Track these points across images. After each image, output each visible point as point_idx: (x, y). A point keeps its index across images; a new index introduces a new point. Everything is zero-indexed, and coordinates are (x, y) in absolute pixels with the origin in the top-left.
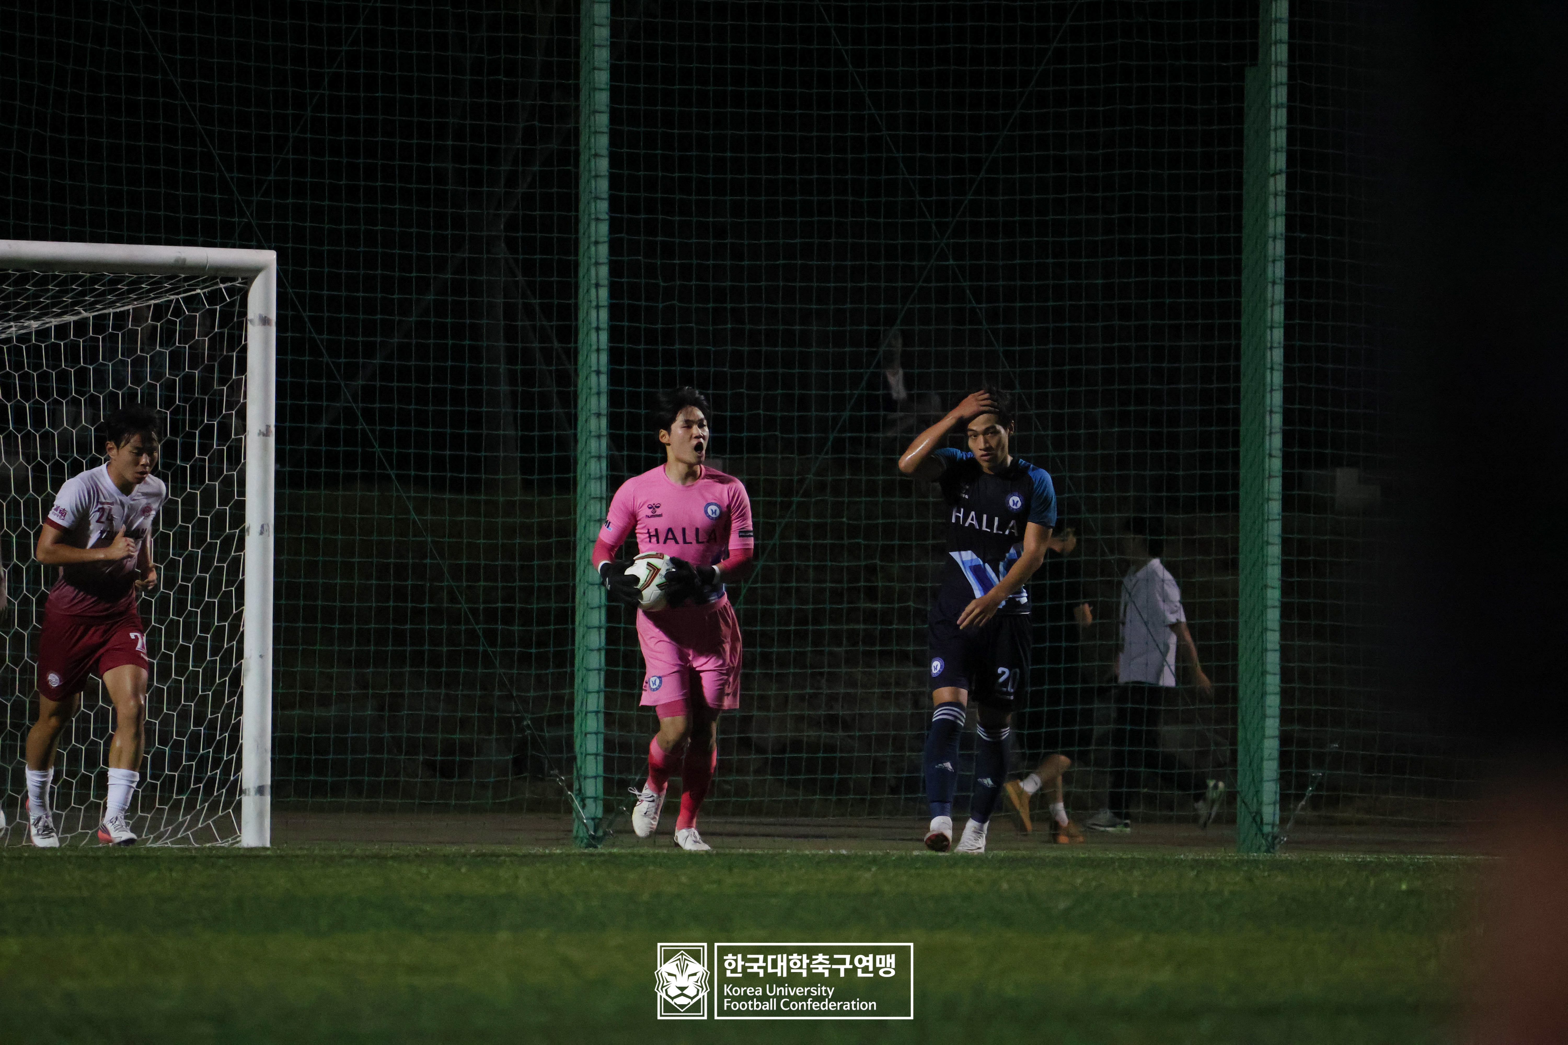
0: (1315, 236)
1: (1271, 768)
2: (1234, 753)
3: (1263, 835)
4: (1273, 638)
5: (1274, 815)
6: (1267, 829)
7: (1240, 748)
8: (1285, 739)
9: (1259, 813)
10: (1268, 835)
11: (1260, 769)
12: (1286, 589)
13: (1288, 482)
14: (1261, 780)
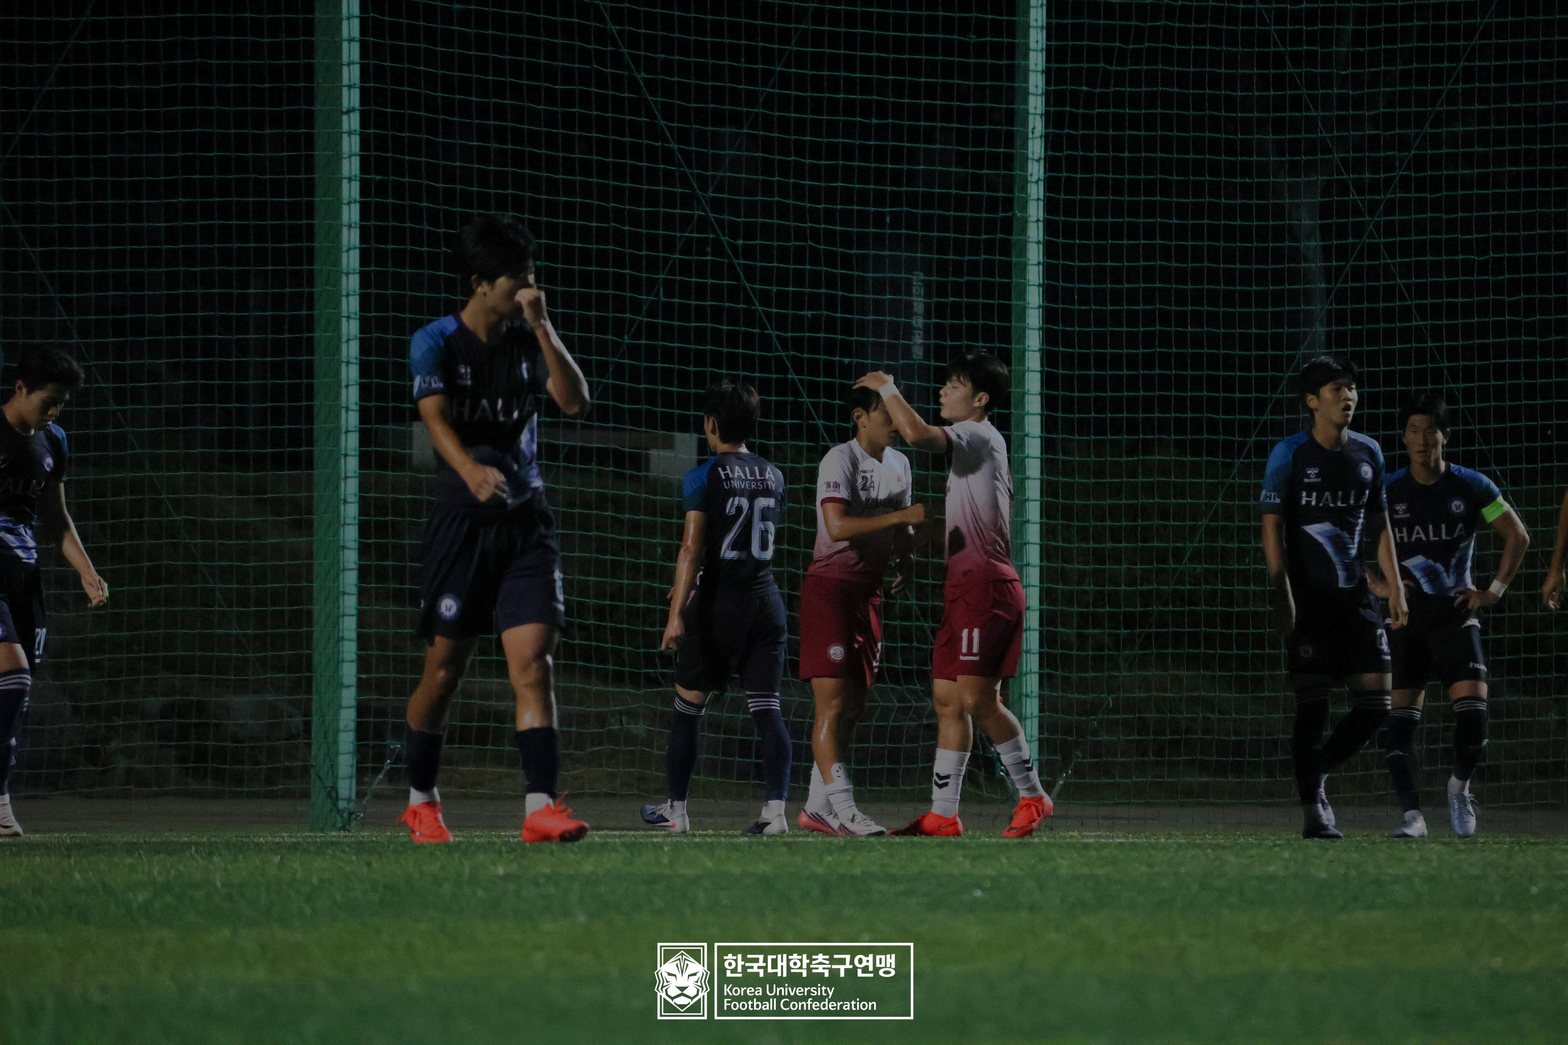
0: (391, 178)
1: (347, 741)
2: (307, 726)
3: (338, 811)
4: (350, 603)
5: (351, 789)
6: (342, 805)
7: (315, 720)
8: (362, 709)
9: (334, 788)
10: (343, 811)
11: (336, 742)
12: (363, 550)
13: (365, 438)
14: (337, 754)
